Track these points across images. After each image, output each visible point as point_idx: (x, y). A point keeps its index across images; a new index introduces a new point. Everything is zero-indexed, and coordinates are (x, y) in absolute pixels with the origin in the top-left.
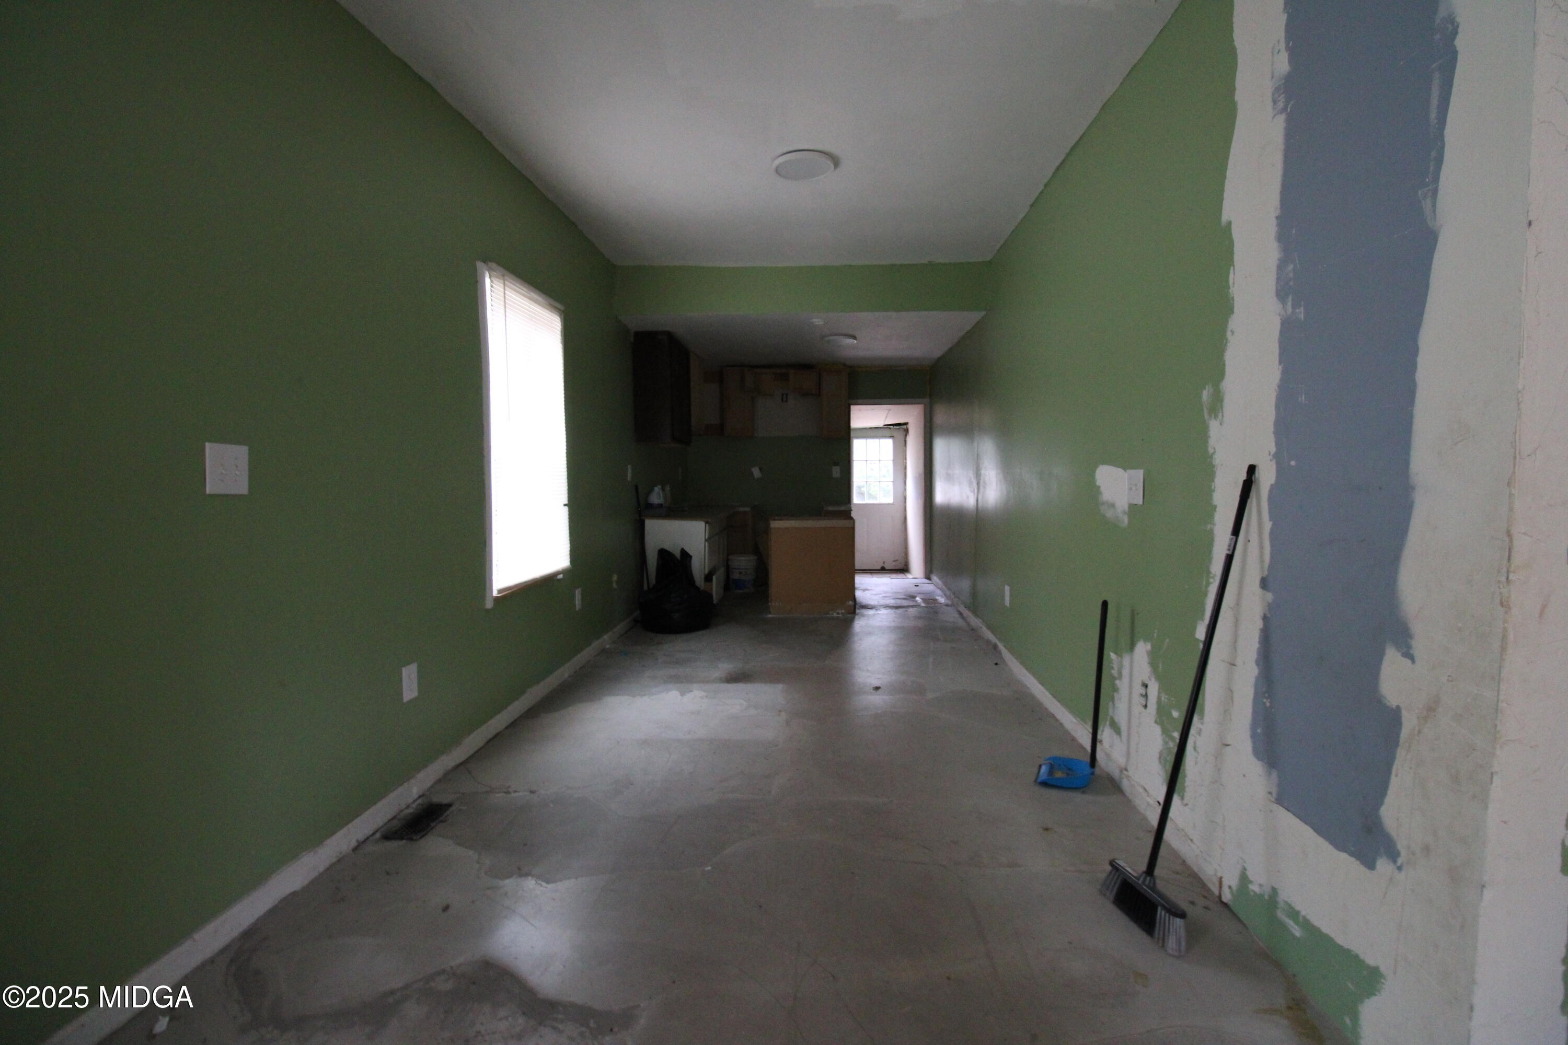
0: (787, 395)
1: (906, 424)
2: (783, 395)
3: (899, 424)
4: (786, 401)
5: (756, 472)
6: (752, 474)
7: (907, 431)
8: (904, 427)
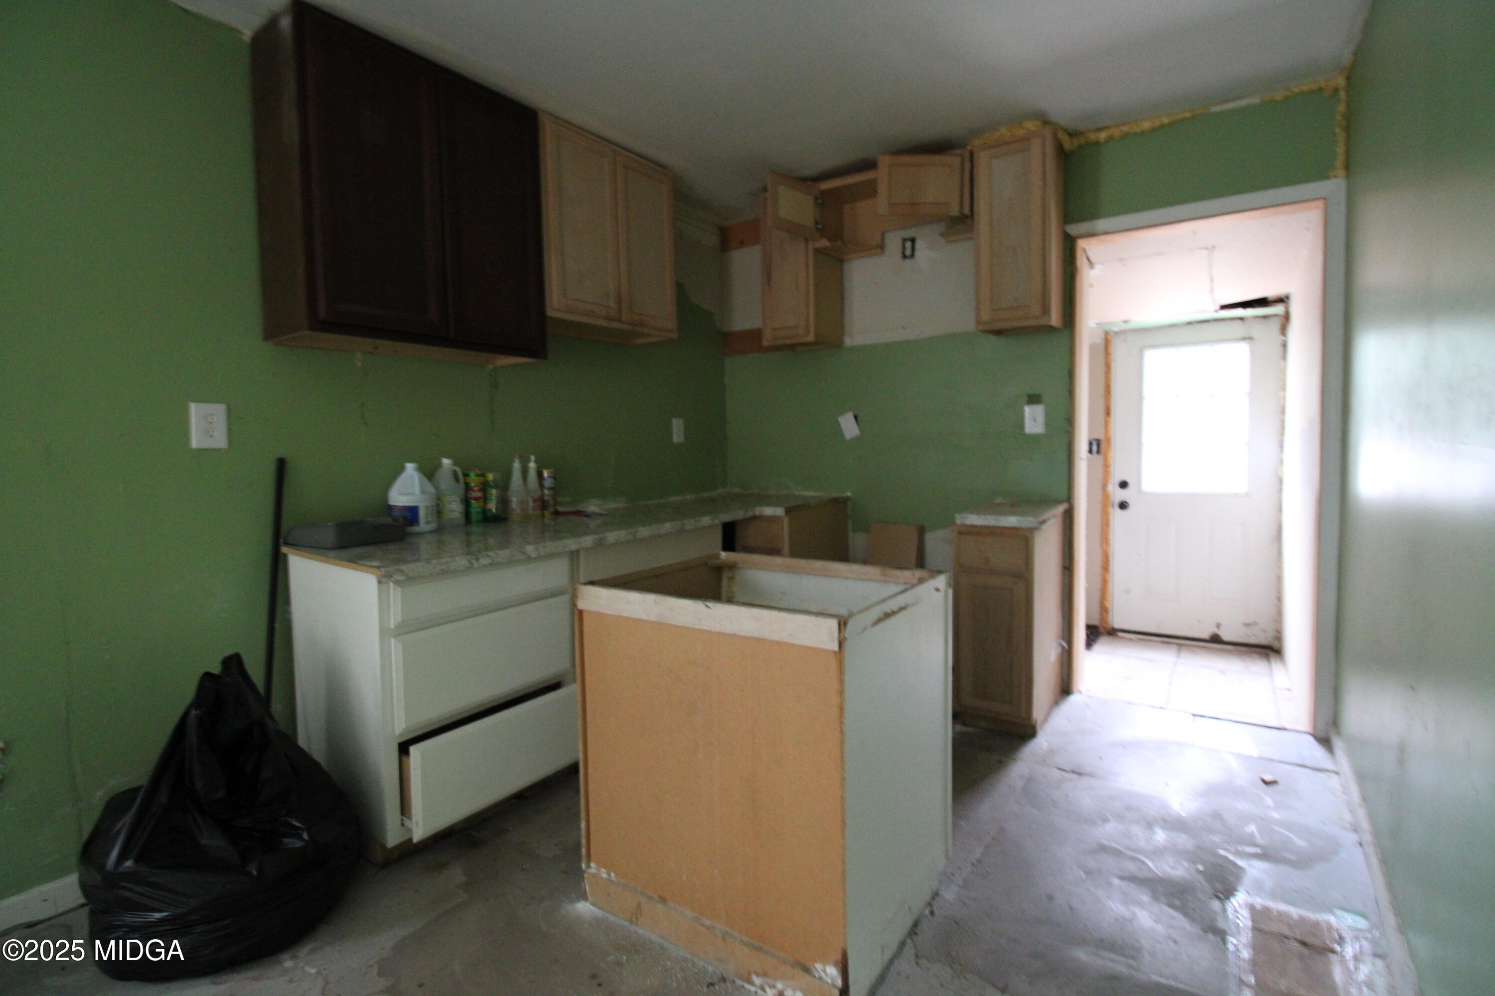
0: (913, 241)
1: (1282, 300)
2: (905, 240)
3: (1262, 302)
4: (912, 255)
5: (849, 426)
6: (838, 431)
7: (1287, 317)
8: (1279, 309)
